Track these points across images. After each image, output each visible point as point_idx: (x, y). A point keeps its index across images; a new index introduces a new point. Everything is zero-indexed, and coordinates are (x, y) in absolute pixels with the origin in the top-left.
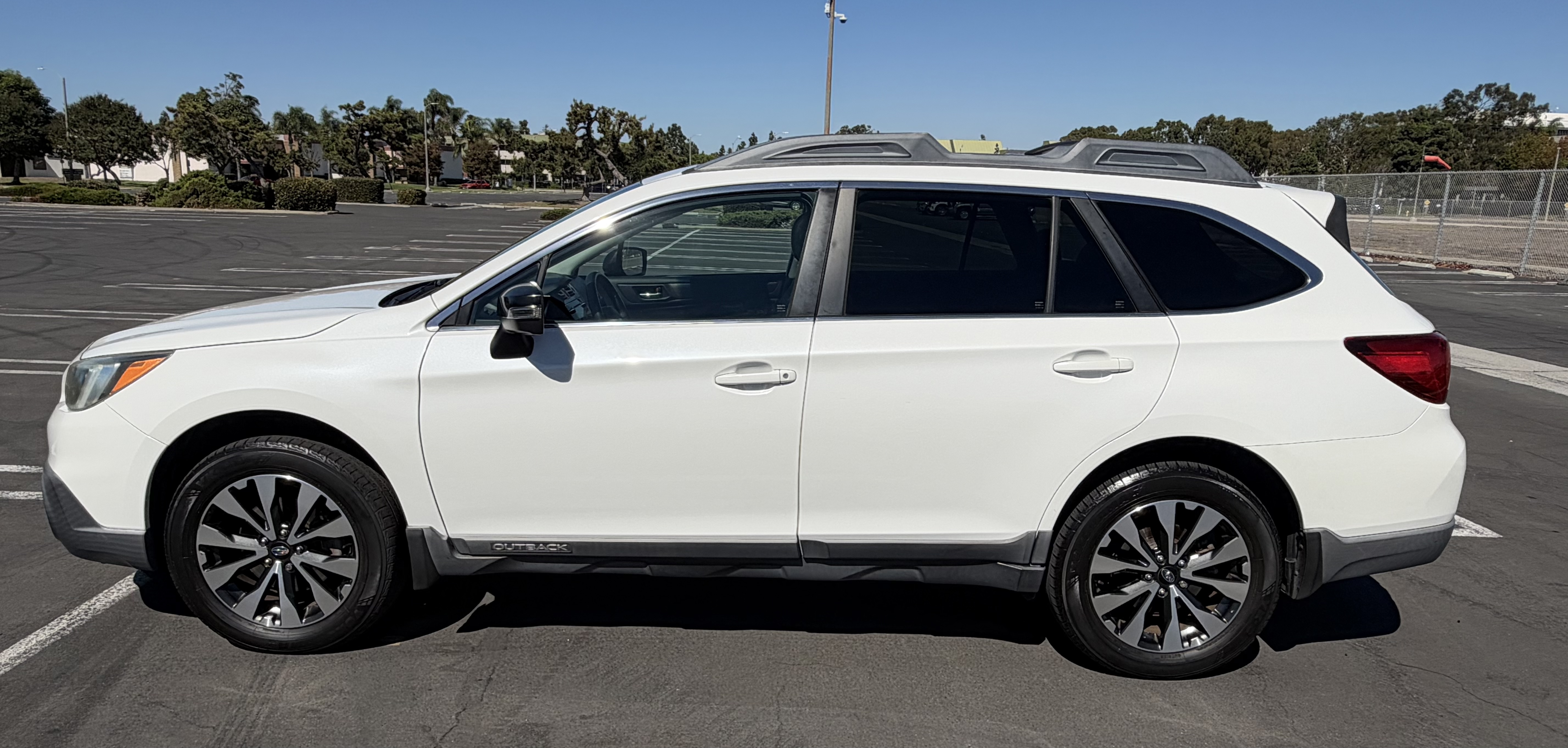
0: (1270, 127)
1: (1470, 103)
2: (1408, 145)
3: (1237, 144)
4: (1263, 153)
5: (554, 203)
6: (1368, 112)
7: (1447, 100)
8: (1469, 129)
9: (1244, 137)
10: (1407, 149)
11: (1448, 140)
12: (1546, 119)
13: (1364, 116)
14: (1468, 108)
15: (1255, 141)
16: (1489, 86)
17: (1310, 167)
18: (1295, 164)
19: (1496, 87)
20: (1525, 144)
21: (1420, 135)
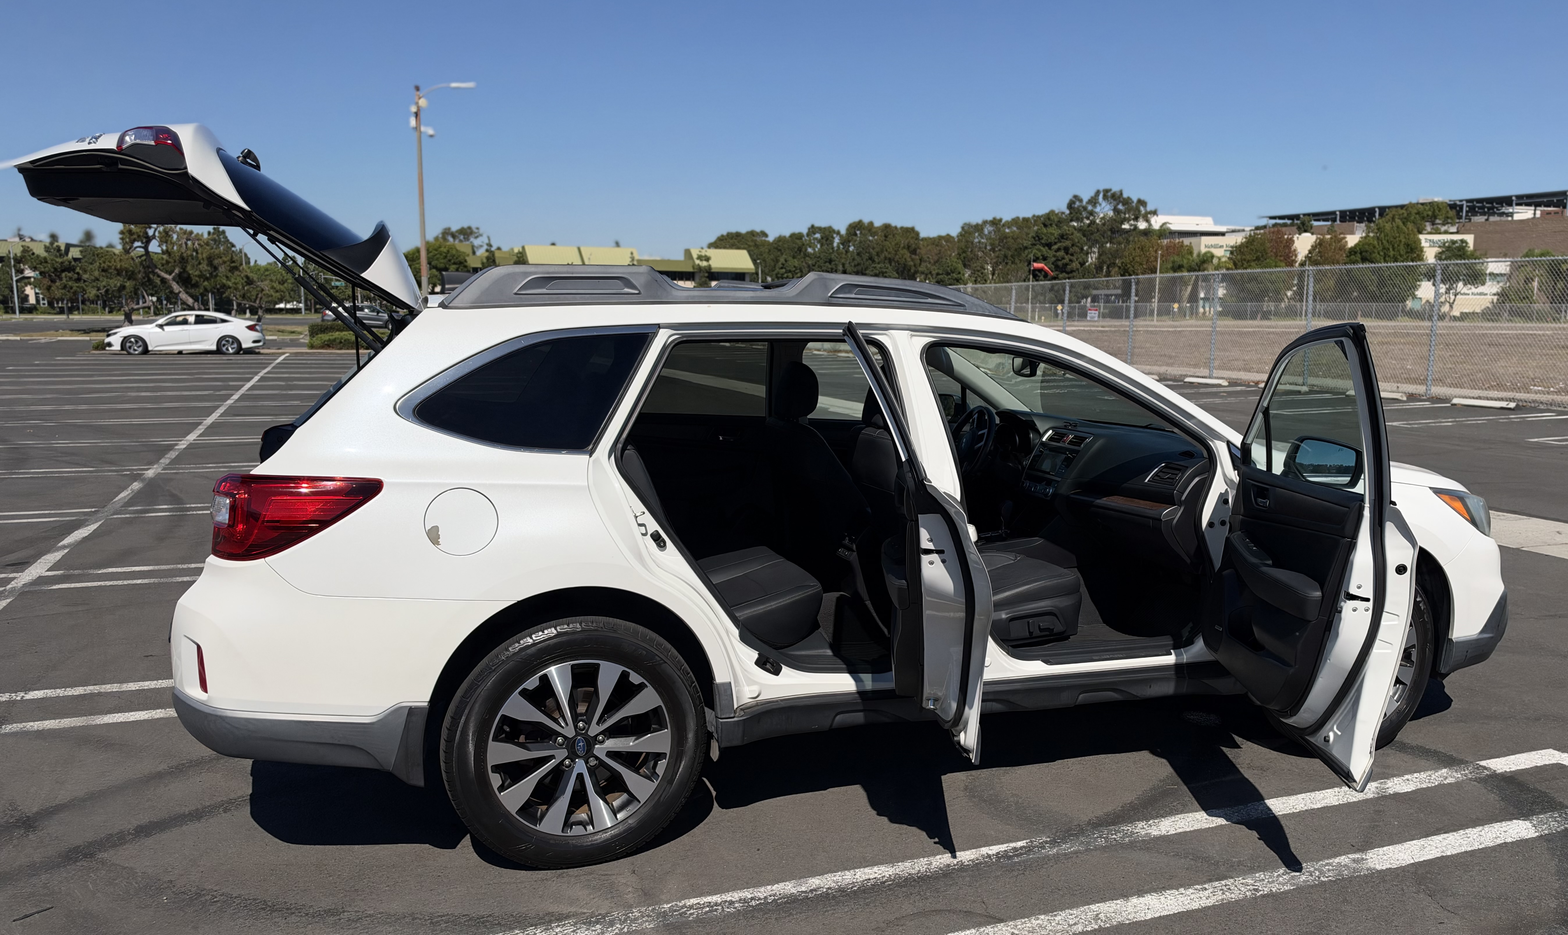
0: (917, 234)
1: (1090, 208)
2: (1039, 250)
3: (886, 250)
4: (913, 260)
5: (86, 332)
6: (1007, 216)
7: (1070, 206)
8: (1092, 234)
9: (893, 244)
10: (1039, 254)
11: (1073, 245)
12: (1156, 222)
13: (1003, 221)
14: (1088, 212)
15: (904, 248)
16: (1106, 191)
17: (954, 275)
18: (941, 272)
19: (1112, 192)
20: (1139, 248)
21: (1049, 241)
